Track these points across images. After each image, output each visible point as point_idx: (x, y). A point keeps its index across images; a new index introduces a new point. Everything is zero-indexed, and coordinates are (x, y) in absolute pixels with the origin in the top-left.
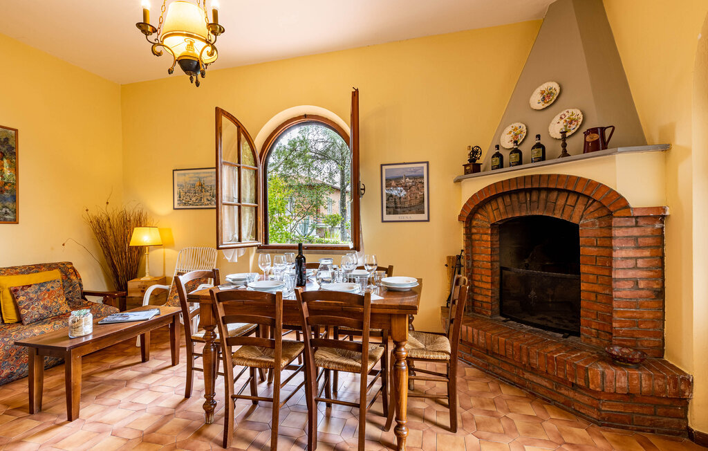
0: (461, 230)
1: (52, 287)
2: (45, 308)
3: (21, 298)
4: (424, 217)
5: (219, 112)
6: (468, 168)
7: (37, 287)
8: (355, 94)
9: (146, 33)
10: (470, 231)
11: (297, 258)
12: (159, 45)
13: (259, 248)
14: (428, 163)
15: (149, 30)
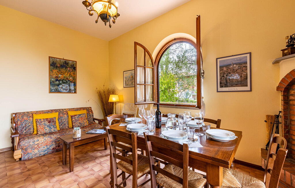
0: (280, 97)
1: (83, 116)
2: (80, 123)
3: (73, 119)
4: (248, 88)
5: (136, 44)
6: (286, 52)
7: (78, 116)
8: (198, 19)
9: (87, 6)
10: (288, 97)
11: (156, 112)
12: (92, 10)
13: (154, 104)
14: (250, 53)
15: (87, 4)
